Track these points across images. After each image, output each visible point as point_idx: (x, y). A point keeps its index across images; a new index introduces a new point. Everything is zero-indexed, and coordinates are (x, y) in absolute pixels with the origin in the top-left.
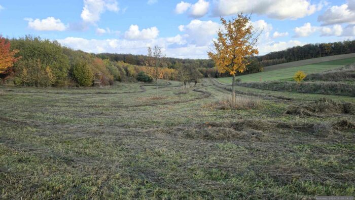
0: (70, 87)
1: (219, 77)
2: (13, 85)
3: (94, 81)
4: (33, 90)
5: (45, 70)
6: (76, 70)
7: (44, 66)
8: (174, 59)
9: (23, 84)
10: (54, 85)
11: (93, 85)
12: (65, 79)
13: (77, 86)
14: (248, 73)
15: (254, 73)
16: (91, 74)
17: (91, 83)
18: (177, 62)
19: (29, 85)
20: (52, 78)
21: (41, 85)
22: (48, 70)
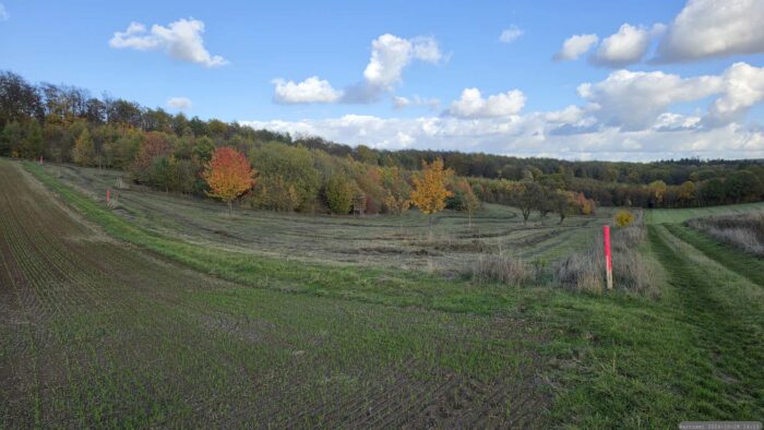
0: (318, 213)
1: (656, 207)
2: (250, 207)
3: (352, 206)
4: (271, 215)
5: (288, 190)
6: (329, 189)
7: (287, 184)
8: (556, 161)
9: (261, 206)
10: (297, 210)
11: (351, 212)
12: (312, 202)
13: (329, 213)
14: (734, 203)
15: (749, 202)
16: (350, 196)
17: (348, 209)
18: (561, 167)
19: (268, 208)
20: (295, 200)
21: (282, 209)
22: (292, 190)
